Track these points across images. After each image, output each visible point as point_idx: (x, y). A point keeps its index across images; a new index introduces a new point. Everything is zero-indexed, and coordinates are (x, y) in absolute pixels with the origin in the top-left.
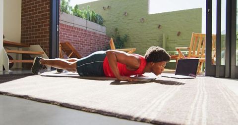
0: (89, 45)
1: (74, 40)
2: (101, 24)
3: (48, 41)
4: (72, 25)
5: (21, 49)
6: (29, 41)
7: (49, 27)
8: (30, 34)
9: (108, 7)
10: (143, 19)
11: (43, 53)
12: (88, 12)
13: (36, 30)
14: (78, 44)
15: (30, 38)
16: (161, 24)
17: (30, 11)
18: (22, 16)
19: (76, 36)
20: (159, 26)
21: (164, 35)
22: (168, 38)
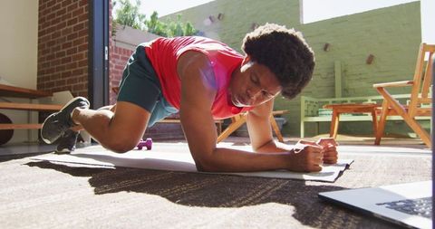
3: (86, 82)
5: (36, 100)
6: (52, 84)
7: (87, 51)
8: (52, 71)
12: (179, 26)
13: (64, 61)
15: (53, 77)
16: (329, 42)
17: (54, 22)
18: (40, 34)
20: (326, 47)
21: (337, 65)
22: (344, 72)
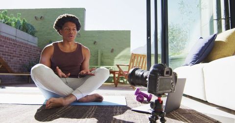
0: (18, 57)
2: (33, 34)
9: (41, 17)
12: (18, 20)
14: (5, 55)
16: (96, 41)
19: (3, 46)
20: (95, 43)
21: (99, 51)
22: (102, 54)
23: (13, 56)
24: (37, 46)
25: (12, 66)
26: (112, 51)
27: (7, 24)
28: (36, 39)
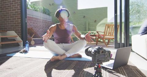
0: (42, 28)
1: (33, 26)
2: (49, 15)
4: (32, 16)
7: (20, 20)
8: (6, 24)
9: (53, 4)
10: (74, 12)
11: (17, 36)
12: (41, 8)
13: (11, 22)
14: (36, 28)
15: (7, 26)
16: (85, 15)
17: (6, 9)
19: (34, 23)
20: (84, 17)
21: (87, 22)
22: (89, 24)
23: (40, 28)
24: (51, 21)
25: (40, 34)
26: (95, 21)
27: (35, 10)
28: (51, 17)
